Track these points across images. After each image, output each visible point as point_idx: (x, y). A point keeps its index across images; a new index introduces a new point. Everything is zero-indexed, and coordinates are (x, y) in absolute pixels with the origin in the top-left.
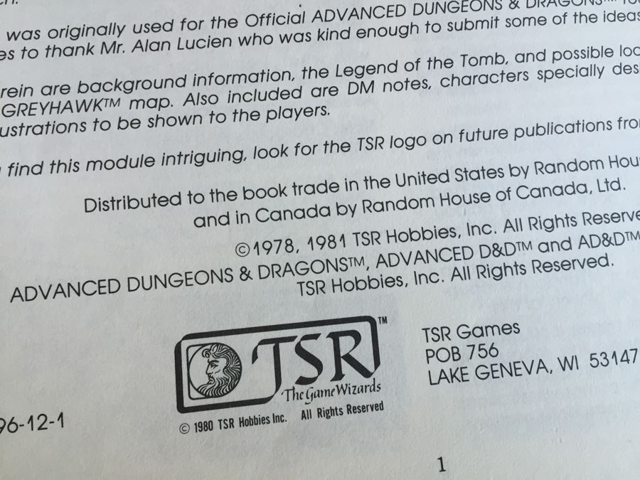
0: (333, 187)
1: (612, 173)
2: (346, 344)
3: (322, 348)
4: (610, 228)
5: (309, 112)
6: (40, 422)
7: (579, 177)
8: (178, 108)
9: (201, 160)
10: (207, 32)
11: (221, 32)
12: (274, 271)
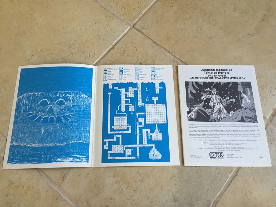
0: (220, 143)
1: (241, 144)
2: (221, 154)
3: (219, 154)
4: (240, 148)
5: (218, 137)
6: (201, 157)
7: (238, 144)
8: (209, 136)
9: (210, 140)
10: (211, 131)
11: (212, 131)
12: (216, 149)
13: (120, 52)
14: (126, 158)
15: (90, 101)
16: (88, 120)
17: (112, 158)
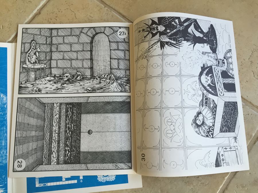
13: (50, 20)
14: (64, 183)
15: (5, 99)
16: (4, 130)
17: (42, 185)
